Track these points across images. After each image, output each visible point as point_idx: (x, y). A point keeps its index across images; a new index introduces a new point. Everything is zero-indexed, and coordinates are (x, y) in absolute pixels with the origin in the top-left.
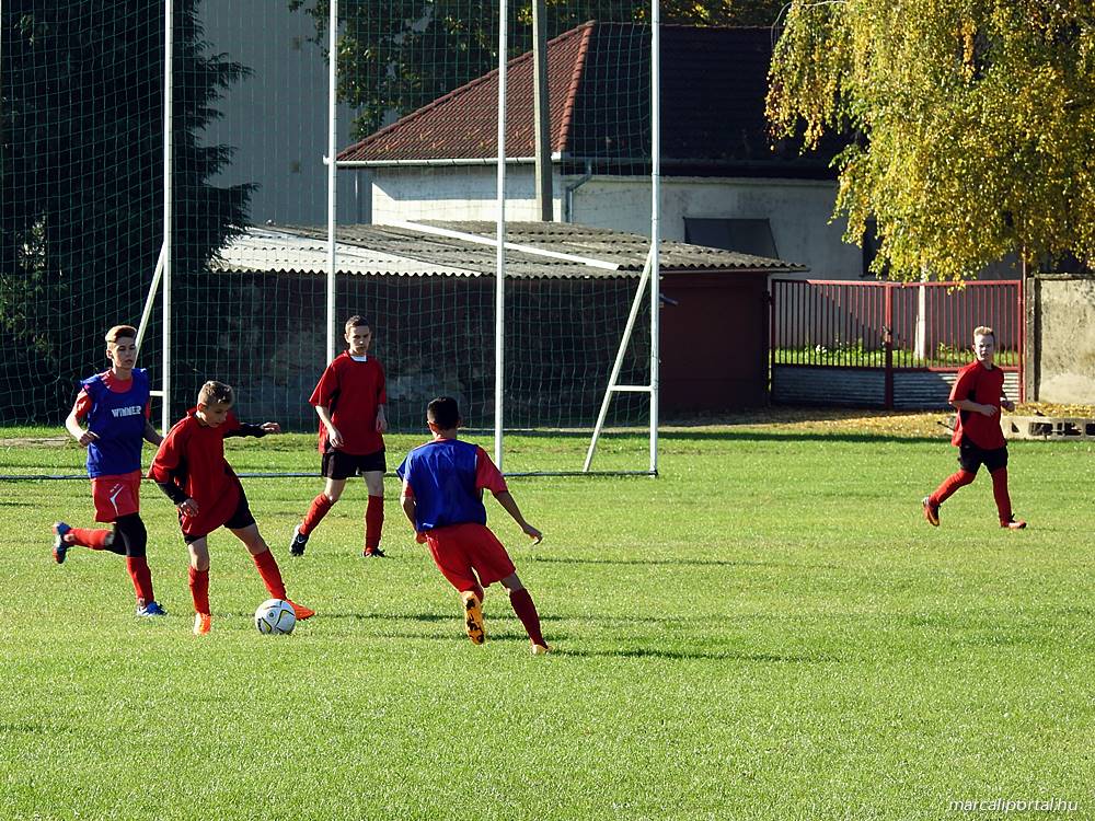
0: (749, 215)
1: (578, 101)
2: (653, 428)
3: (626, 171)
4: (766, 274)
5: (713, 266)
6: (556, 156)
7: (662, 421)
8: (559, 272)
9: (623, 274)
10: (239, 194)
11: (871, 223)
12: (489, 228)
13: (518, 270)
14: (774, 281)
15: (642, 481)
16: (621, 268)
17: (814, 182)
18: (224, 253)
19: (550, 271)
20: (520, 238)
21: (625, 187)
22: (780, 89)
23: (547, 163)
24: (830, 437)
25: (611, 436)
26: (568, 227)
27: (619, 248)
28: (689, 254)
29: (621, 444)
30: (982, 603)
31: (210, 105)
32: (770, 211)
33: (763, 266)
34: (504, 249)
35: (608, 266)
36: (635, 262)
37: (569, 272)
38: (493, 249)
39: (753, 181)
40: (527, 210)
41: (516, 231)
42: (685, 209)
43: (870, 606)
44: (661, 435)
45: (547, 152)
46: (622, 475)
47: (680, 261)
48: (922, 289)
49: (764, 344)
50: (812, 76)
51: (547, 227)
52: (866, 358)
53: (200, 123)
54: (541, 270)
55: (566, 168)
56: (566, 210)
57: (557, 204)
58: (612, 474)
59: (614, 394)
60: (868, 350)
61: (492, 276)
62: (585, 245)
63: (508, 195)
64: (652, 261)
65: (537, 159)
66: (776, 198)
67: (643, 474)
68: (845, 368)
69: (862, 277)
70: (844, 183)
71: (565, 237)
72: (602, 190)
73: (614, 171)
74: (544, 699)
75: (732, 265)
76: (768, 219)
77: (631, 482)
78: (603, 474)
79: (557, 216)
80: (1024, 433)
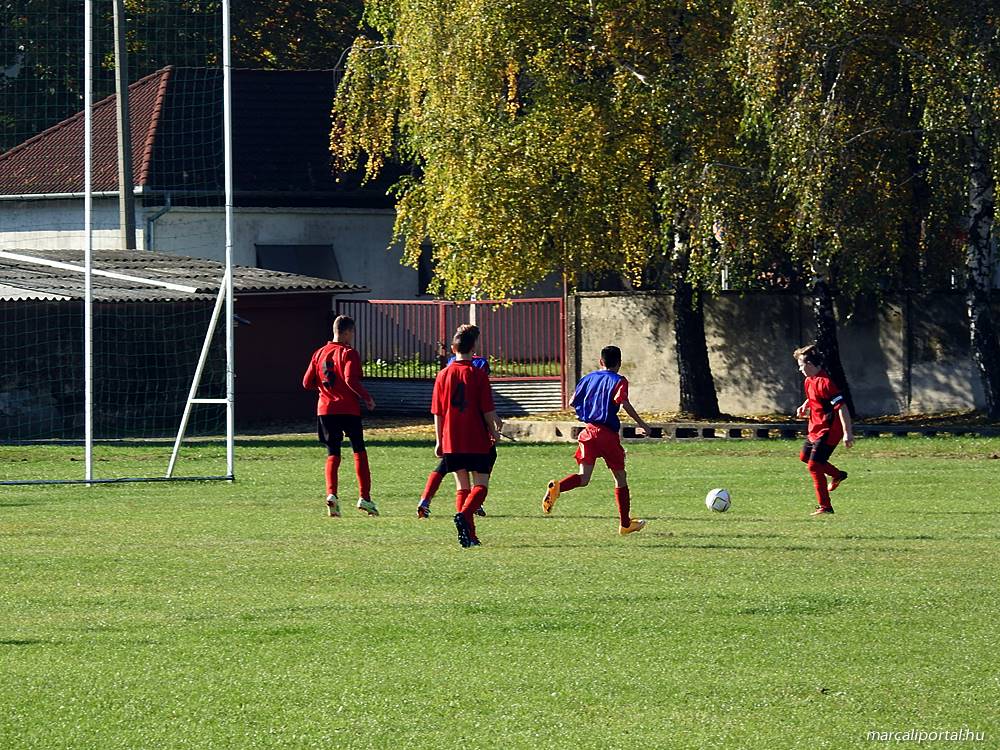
0: (314, 242)
1: (157, 138)
2: (229, 438)
3: (202, 202)
4: (330, 296)
5: (282, 289)
6: (138, 190)
7: (237, 430)
8: (142, 295)
9: (200, 296)
11: (427, 248)
12: (78, 256)
13: (105, 294)
14: (338, 301)
15: (220, 486)
16: (198, 291)
17: (373, 211)
19: (133, 295)
20: (106, 265)
21: (201, 217)
22: (342, 125)
23: (130, 196)
24: (391, 443)
25: (191, 445)
26: (151, 254)
27: (196, 273)
28: (260, 278)
29: (200, 452)
30: (531, 592)
32: (334, 238)
33: (328, 287)
34: (92, 275)
35: (188, 290)
36: (211, 285)
37: (151, 295)
38: (82, 275)
39: (319, 210)
40: (112, 240)
41: (102, 258)
42: (256, 237)
43: (428, 596)
44: (236, 443)
45: (129, 186)
46: (202, 480)
47: (252, 284)
48: (473, 307)
50: (371, 113)
51: (131, 255)
52: (423, 371)
54: (125, 294)
55: (147, 200)
56: (148, 239)
57: (140, 234)
58: (193, 480)
59: (194, 405)
60: (424, 363)
61: (82, 300)
62: (166, 270)
63: (95, 226)
64: (226, 284)
65: (121, 192)
66: (339, 226)
67: (221, 479)
68: (404, 379)
69: (418, 297)
70: (401, 211)
71: (147, 263)
72: (180, 221)
73: (191, 202)
74: (133, 686)
75: (300, 287)
76: (332, 245)
77: (209, 487)
78: (185, 479)
79: (140, 244)
80: (567, 437)
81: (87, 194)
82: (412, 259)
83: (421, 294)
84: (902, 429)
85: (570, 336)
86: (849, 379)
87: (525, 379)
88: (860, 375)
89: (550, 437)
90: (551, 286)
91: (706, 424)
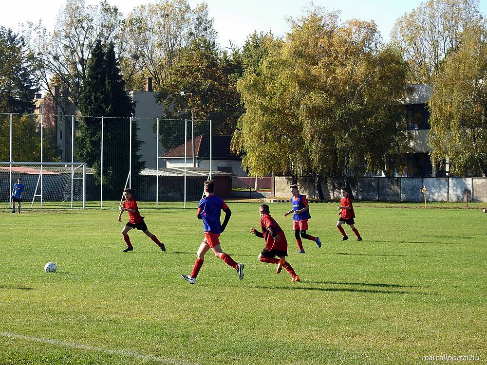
0: (228, 166)
1: (200, 147)
3: (207, 159)
4: (230, 176)
5: (221, 175)
6: (197, 157)
10: (144, 162)
11: (248, 168)
12: (184, 168)
13: (189, 175)
14: (232, 177)
17: (238, 161)
18: (141, 172)
19: (195, 175)
20: (189, 170)
21: (206, 162)
22: (232, 145)
23: (195, 158)
24: (240, 203)
26: (198, 168)
27: (205, 172)
31: (139, 148)
32: (232, 166)
34: (186, 172)
35: (205, 175)
36: (208, 174)
37: (198, 175)
38: (184, 172)
39: (229, 161)
41: (187, 168)
42: (216, 165)
45: (195, 156)
47: (215, 174)
48: (256, 179)
49: (230, 188)
50: (238, 143)
51: (195, 168)
52: (247, 190)
53: (138, 151)
54: (193, 175)
56: (198, 165)
57: (197, 164)
60: (247, 188)
61: (184, 176)
62: (201, 171)
63: (187, 163)
65: (193, 157)
66: (232, 164)
68: (243, 191)
70: (243, 161)
71: (198, 170)
73: (204, 159)
75: (225, 174)
79: (197, 166)
80: (272, 202)
81: (185, 157)
82: (245, 169)
83: (247, 176)
84: (332, 201)
85: (273, 184)
86: (323, 192)
87: (266, 191)
88: (325, 192)
89: (269, 202)
90: (270, 175)
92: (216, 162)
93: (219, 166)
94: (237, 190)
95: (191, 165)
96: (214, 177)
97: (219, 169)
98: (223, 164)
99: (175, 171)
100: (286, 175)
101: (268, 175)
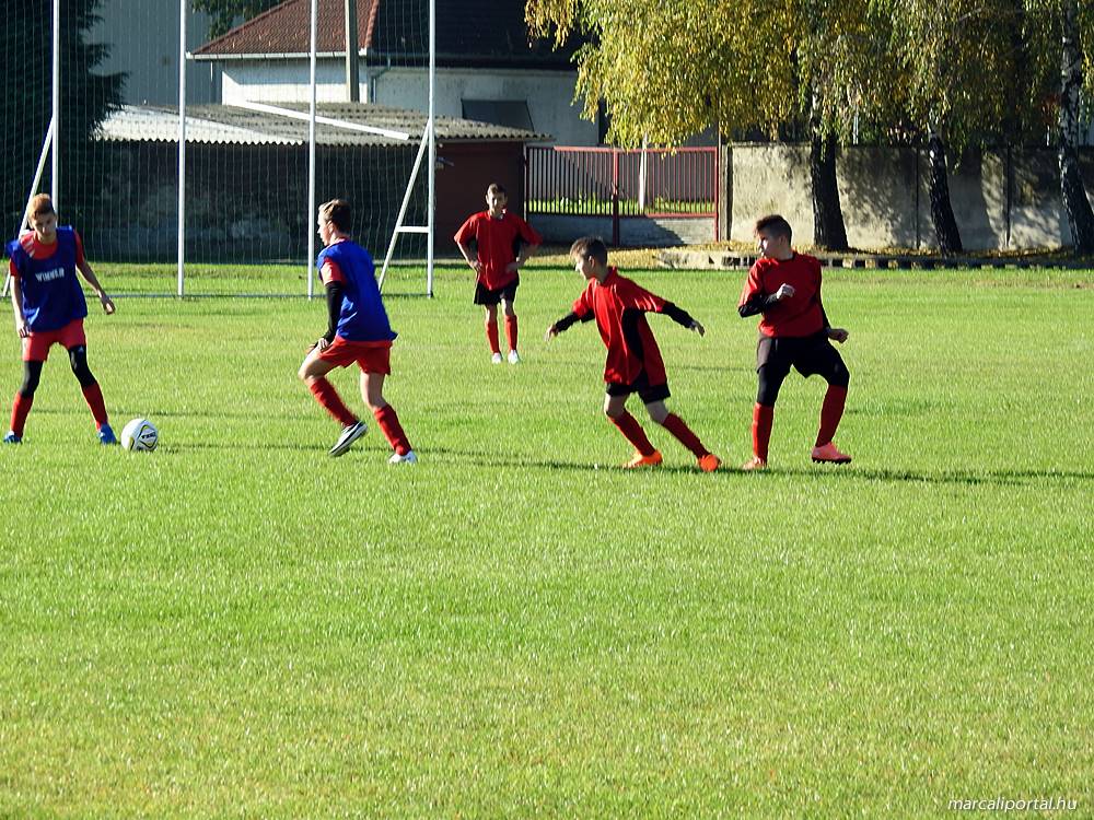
2: (430, 260)
3: (410, 63)
4: (522, 143)
5: (481, 137)
6: (363, 52)
8: (363, 141)
9: (413, 143)
10: (116, 80)
11: (602, 104)
12: (304, 107)
13: (332, 140)
14: (528, 149)
15: (421, 300)
16: (410, 138)
17: (562, 73)
18: (105, 125)
19: (356, 140)
23: (355, 58)
27: (410, 122)
28: (464, 128)
31: (95, 12)
32: (528, 95)
33: (520, 136)
35: (401, 137)
42: (462, 93)
45: (355, 49)
46: (406, 296)
49: (520, 198)
51: (354, 106)
52: (598, 208)
54: (349, 140)
55: (370, 61)
56: (371, 94)
57: (363, 89)
58: (398, 296)
59: (400, 234)
65: (347, 54)
66: (531, 84)
67: (421, 295)
68: (582, 215)
69: (598, 145)
70: (582, 73)
71: (368, 114)
72: (397, 77)
73: (402, 63)
75: (496, 136)
76: (526, 102)
77: (412, 301)
79: (364, 97)
80: (718, 264)
81: (313, 55)
82: (590, 113)
83: (601, 143)
84: (1001, 262)
85: (723, 180)
87: (687, 216)
88: (967, 216)
89: (704, 265)
90: (708, 137)
91: (836, 255)
92: (455, 76)
93: (470, 94)
94: (554, 207)
95: (339, 93)
96: (446, 147)
97: (471, 110)
98: (485, 84)
99: (259, 121)
100: (784, 138)
101: (696, 140)
